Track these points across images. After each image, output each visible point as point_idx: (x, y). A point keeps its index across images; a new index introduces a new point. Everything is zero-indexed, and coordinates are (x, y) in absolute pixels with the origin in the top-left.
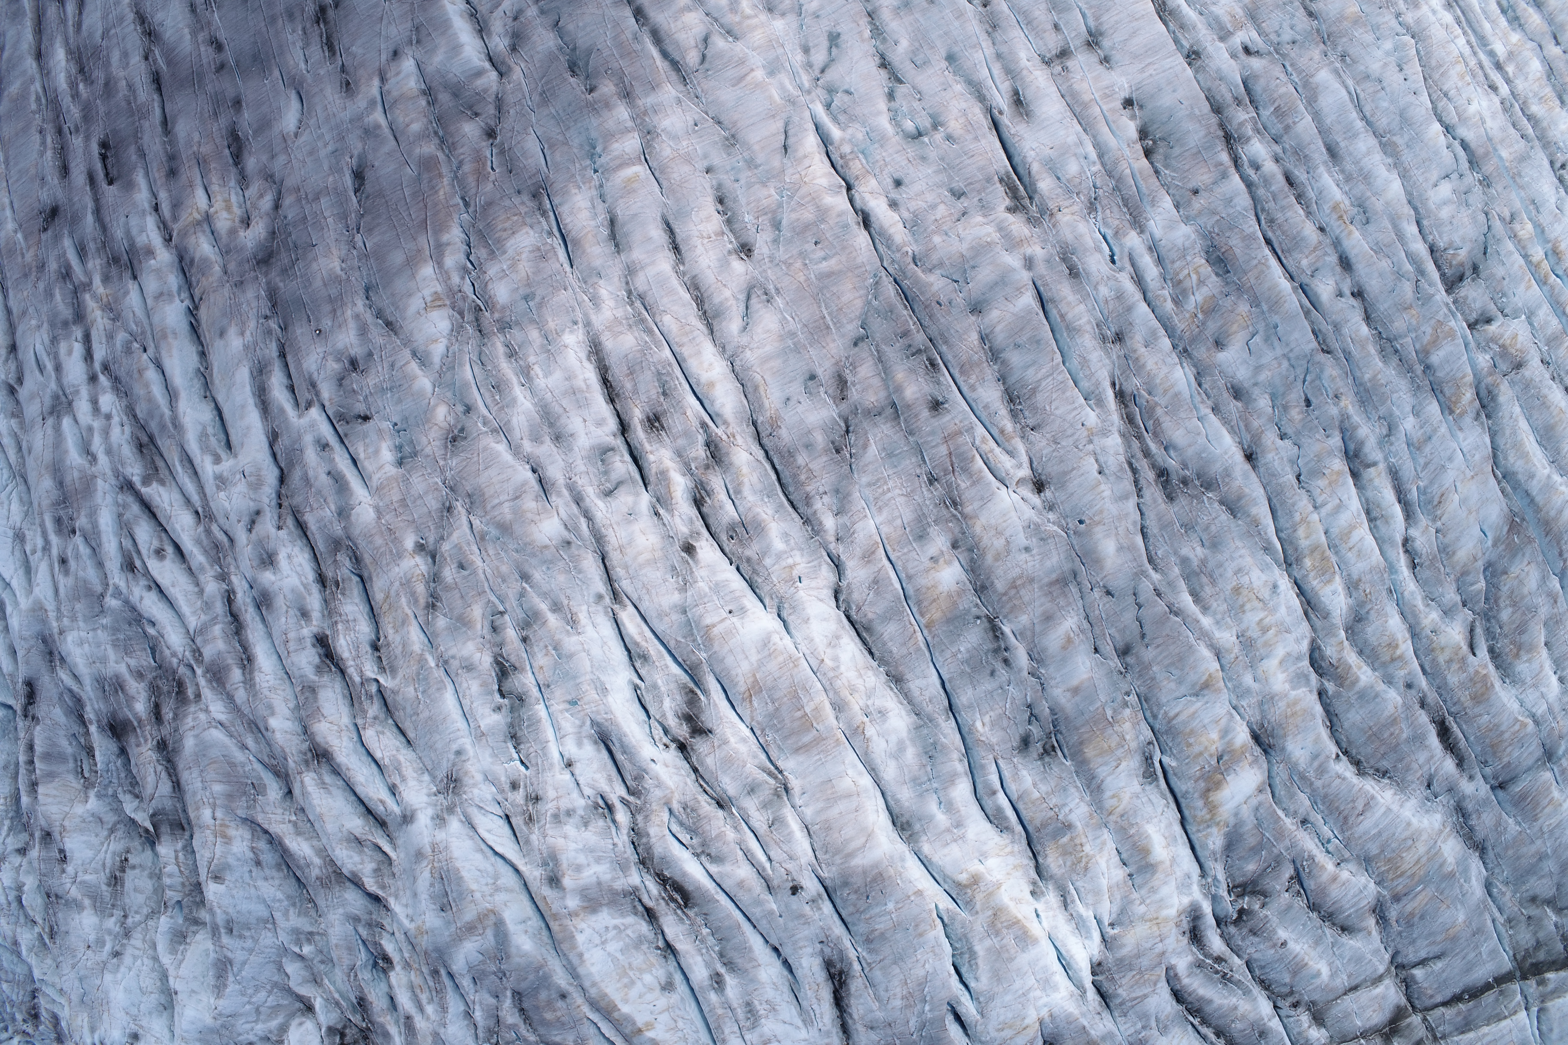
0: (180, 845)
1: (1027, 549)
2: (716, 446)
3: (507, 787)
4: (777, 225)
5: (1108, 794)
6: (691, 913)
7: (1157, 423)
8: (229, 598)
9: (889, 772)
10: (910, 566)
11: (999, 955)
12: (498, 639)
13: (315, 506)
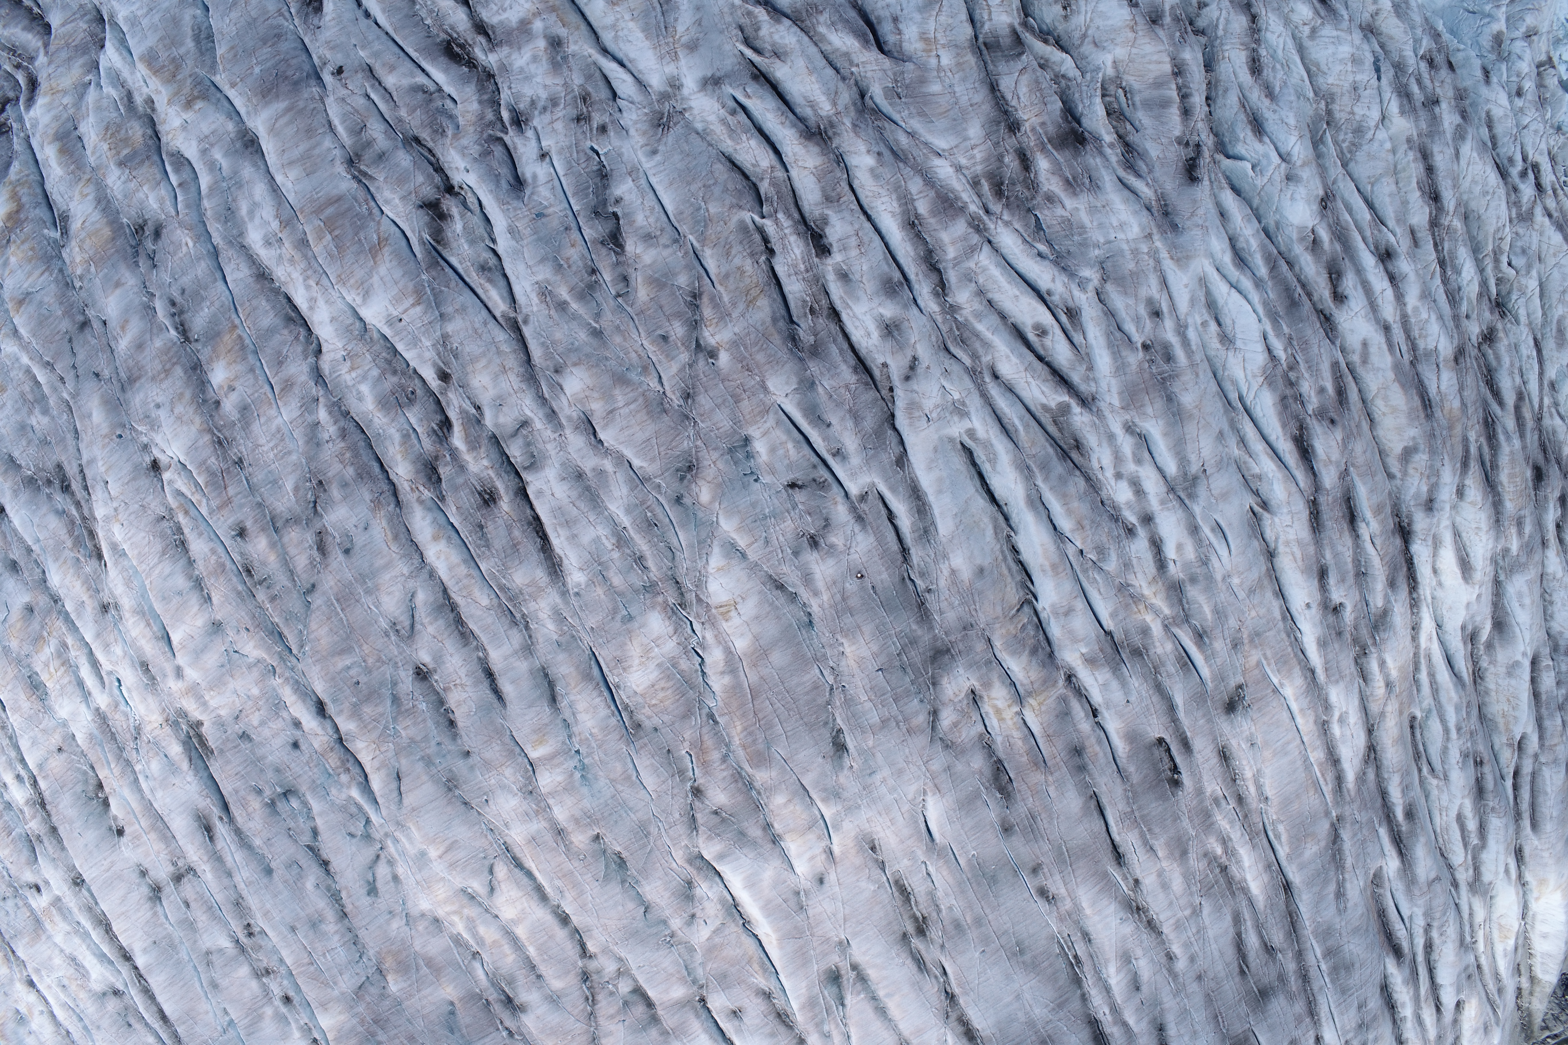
0: (987, 27)
1: (158, 406)
2: (430, 479)
3: (610, 127)
4: (396, 700)
5: (90, 197)
6: (443, 36)
7: (71, 533)
8: (942, 288)
9: (260, 190)
10: (252, 381)
12: (620, 269)
13: (843, 390)
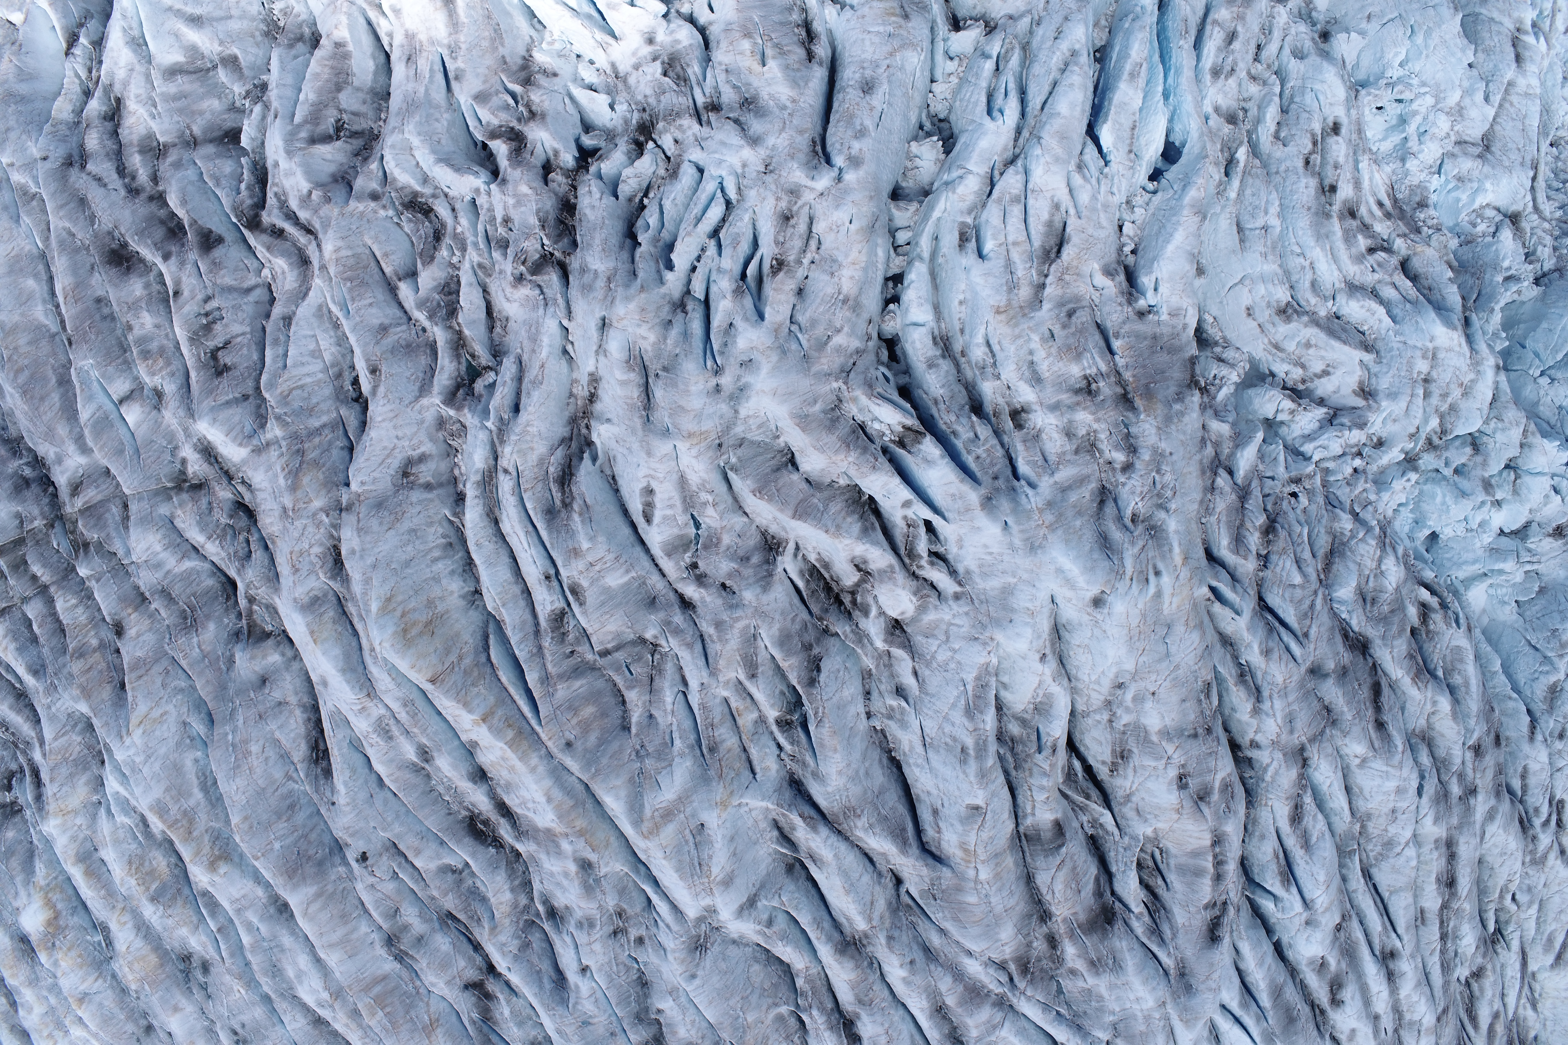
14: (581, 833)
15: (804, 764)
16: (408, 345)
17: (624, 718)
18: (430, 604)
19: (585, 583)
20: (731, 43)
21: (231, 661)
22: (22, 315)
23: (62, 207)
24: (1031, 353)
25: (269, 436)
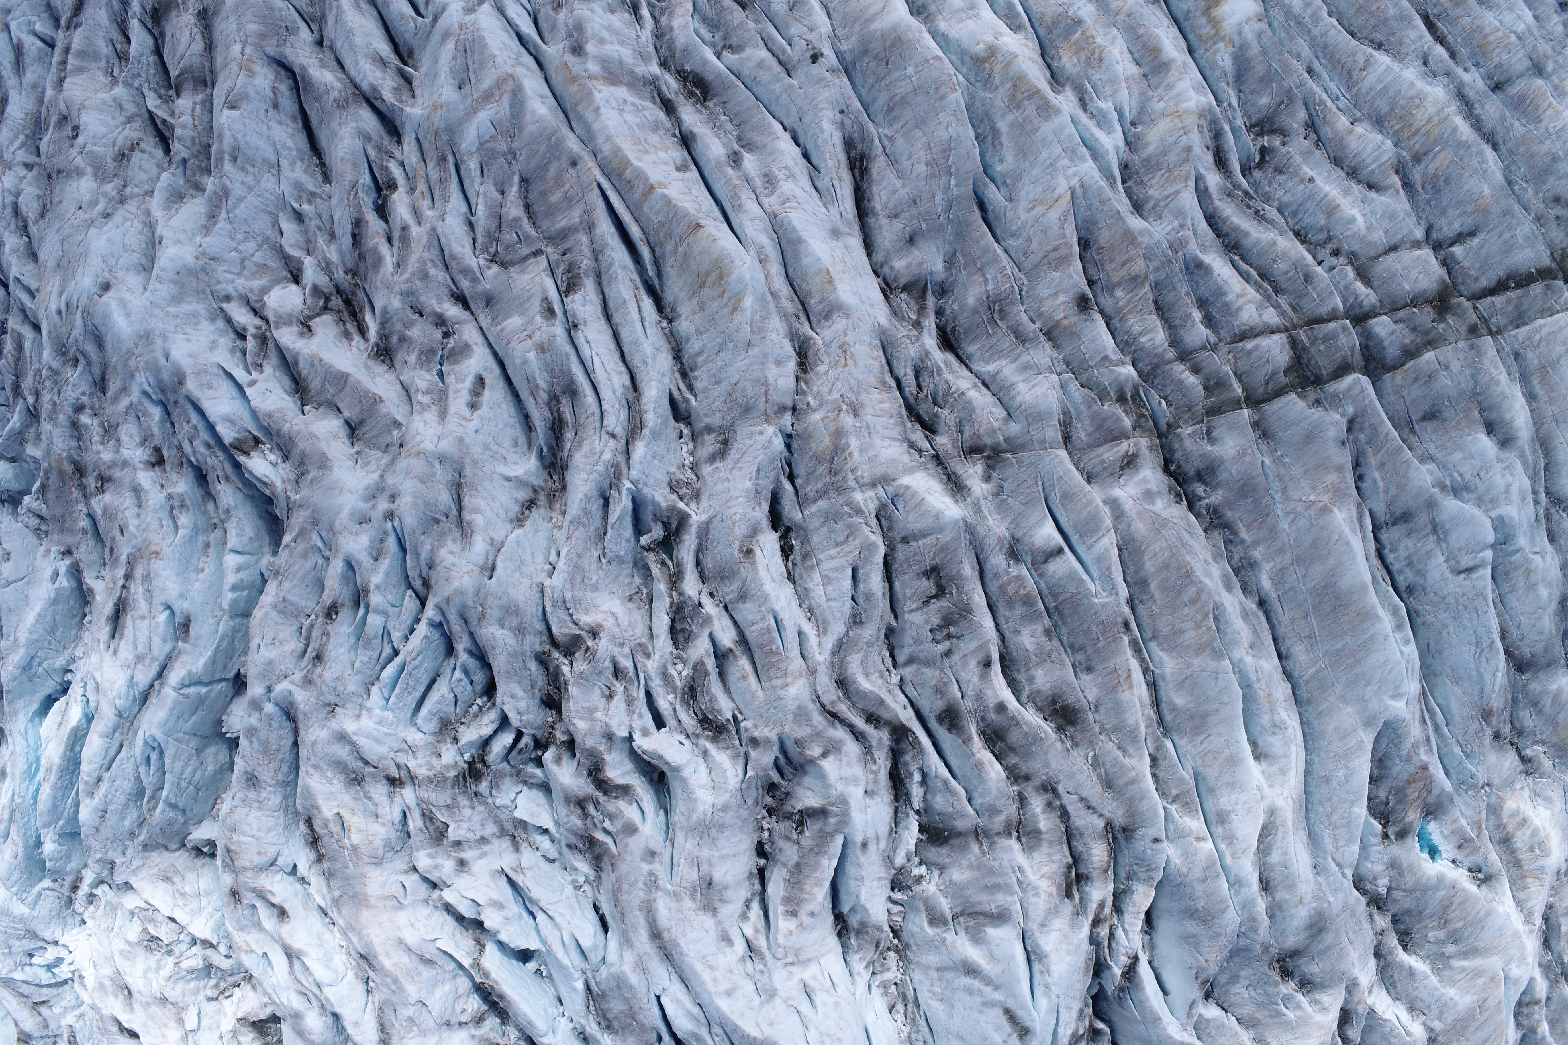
11: (1022, 129)
14: (574, 79)
15: (379, 148)
16: (723, 579)
17: (527, 191)
18: (702, 306)
19: (538, 319)
20: (370, 843)
21: (950, 263)
22: (1189, 665)
23: (1133, 782)
24: (139, 515)
25: (871, 493)
